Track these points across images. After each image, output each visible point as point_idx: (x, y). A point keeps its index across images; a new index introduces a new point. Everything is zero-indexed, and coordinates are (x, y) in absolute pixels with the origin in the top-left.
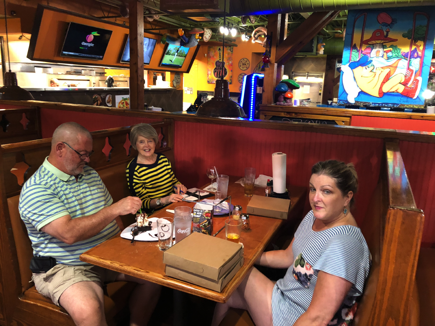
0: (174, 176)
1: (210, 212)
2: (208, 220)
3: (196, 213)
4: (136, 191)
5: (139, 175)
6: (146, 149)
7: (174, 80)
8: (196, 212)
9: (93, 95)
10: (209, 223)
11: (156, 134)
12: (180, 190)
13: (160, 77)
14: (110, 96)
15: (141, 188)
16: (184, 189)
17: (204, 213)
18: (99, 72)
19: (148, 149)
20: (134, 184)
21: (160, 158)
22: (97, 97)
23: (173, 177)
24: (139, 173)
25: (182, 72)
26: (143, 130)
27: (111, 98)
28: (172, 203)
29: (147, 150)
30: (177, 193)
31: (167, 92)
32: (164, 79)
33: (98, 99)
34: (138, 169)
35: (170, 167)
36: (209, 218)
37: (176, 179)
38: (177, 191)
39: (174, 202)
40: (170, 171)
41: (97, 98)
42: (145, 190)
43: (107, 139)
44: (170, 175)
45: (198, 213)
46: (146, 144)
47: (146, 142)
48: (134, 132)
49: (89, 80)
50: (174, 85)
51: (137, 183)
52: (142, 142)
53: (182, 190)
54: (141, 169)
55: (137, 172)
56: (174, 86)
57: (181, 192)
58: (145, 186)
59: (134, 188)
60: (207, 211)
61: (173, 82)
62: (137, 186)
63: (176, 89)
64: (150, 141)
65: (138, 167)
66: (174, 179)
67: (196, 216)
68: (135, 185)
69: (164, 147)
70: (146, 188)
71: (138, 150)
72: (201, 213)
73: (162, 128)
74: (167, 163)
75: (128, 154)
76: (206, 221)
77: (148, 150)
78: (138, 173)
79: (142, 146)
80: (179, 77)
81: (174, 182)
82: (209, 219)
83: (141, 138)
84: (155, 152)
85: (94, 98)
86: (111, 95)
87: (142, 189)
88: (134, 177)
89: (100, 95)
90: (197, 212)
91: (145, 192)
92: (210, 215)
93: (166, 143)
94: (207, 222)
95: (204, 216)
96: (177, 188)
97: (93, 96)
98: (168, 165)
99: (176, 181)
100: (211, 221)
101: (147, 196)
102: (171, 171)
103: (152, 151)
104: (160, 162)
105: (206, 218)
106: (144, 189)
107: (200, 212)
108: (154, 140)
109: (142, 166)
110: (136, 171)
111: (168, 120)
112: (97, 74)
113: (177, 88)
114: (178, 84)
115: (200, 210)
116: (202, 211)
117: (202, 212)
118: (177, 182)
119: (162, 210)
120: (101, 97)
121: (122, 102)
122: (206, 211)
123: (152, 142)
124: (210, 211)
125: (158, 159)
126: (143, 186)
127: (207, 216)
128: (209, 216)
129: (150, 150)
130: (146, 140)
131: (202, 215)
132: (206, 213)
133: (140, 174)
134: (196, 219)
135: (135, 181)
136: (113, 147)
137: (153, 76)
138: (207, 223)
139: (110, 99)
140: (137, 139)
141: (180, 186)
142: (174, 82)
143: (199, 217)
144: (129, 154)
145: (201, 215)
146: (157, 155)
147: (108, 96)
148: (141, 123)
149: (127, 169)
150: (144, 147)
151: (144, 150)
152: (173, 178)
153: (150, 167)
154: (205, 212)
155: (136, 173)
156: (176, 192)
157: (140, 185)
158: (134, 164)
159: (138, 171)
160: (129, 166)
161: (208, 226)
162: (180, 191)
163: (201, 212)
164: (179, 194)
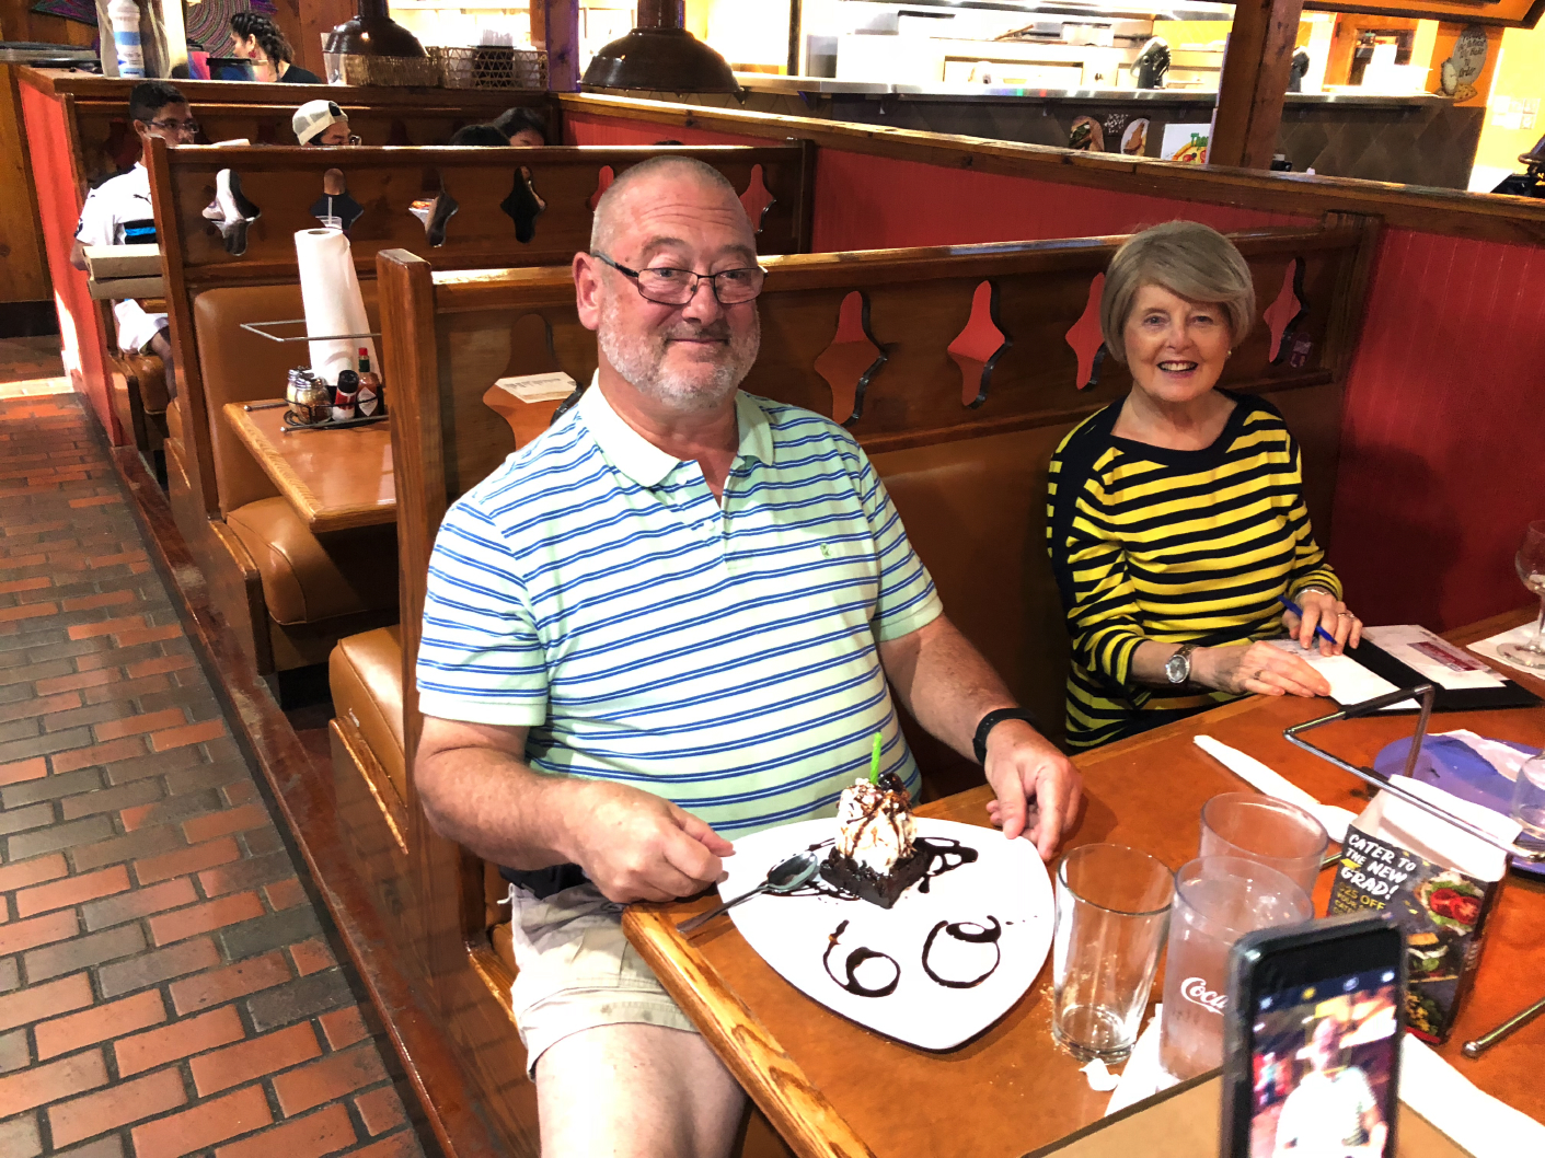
0: (1305, 530)
1: (1479, 892)
2: (1445, 936)
3: (1361, 859)
4: (1080, 576)
5: (1107, 500)
6: (1171, 362)
7: (1449, 60)
8: (1361, 853)
9: (1073, 118)
10: (1451, 961)
11: (1243, 284)
12: (1319, 623)
13: (1386, 50)
14: (1142, 126)
15: (1107, 568)
16: (1346, 626)
17: (1429, 887)
18: (1130, 34)
19: (1183, 362)
20: (1071, 540)
21: (1248, 421)
22: (1087, 127)
23: (1301, 538)
24: (1109, 490)
25: (1498, 25)
26: (1171, 253)
27: (1144, 132)
28: (1244, 694)
29: (1174, 367)
30: (1297, 639)
31: (1406, 114)
32: (1403, 57)
33: (1091, 136)
34: (1109, 468)
35: (1294, 478)
36: (1461, 932)
37: (1314, 547)
38: (1299, 627)
39: (1264, 695)
40: (1287, 500)
41: (1088, 131)
42: (1125, 579)
43: (984, 292)
44: (1288, 522)
45: (1374, 867)
46: (1172, 334)
47: (1177, 319)
48: (1125, 266)
49: (1079, 65)
50: (1443, 84)
51: (1087, 541)
52: (1156, 318)
53: (1326, 625)
54: (1127, 470)
55: (1101, 482)
56: (1444, 89)
57: (1322, 640)
58: (1132, 561)
59: (1072, 558)
60: (1456, 881)
61: (1443, 66)
62: (1086, 553)
63: (1453, 101)
64: (1202, 319)
65: (1109, 456)
66: (1300, 550)
67: (1355, 880)
68: (1075, 549)
69: (1297, 362)
70: (1133, 572)
71: (1130, 364)
72: (1400, 877)
73: (1301, 262)
74: (1282, 457)
75: (1082, 381)
76: (1432, 939)
77: (1180, 367)
78: (1102, 490)
79: (1147, 339)
80: (1477, 48)
81: (1301, 563)
82: (1454, 934)
83: (1154, 296)
84: (1222, 387)
85: (1074, 129)
86: (1146, 122)
87: (1111, 574)
88: (1081, 503)
89: (1101, 119)
90: (1369, 859)
91: (1122, 590)
92: (1468, 910)
93: (1307, 345)
94: (1432, 947)
95: (1424, 902)
96: (1299, 613)
97: (1072, 124)
98: (1288, 468)
99: (1315, 559)
100: (1471, 951)
101: (1132, 615)
102: (1296, 505)
103: (1206, 377)
104: (1241, 443)
105: (1437, 920)
106: (1119, 576)
107: (1394, 863)
108: (1226, 311)
109: (1134, 451)
110: (1097, 477)
111: (1344, 223)
112: (1118, 41)
113: (1456, 97)
114: (1466, 79)
115: (1398, 853)
116: (1411, 867)
117: (1413, 873)
118: (1317, 566)
119: (1174, 729)
120: (1103, 126)
121: (1190, 152)
122: (1443, 878)
123: (1214, 327)
124: (1476, 882)
125: (1234, 428)
126: (1119, 560)
127: (1442, 911)
128: (1463, 920)
129: (1193, 367)
130: (1179, 309)
131: (1409, 887)
132: (1444, 892)
133: (1117, 494)
134: (1357, 900)
135: (1080, 524)
136: (1008, 336)
137: (1357, 50)
138: (1435, 954)
139: (1141, 140)
140: (1132, 300)
141: (1321, 603)
142: (1450, 69)
143: (1381, 898)
144: (1094, 382)
145: (1396, 888)
146: (1231, 406)
147: (1134, 125)
148: (1175, 221)
149: (1057, 457)
150: (1160, 348)
151: (1160, 365)
152: (1299, 543)
153: (1178, 463)
154: (1436, 879)
155: (1091, 486)
156: (1292, 633)
157: (1102, 551)
158: (1100, 435)
159: (1108, 479)
160: (1069, 443)
161: (1434, 972)
162: (1318, 632)
163: (1403, 870)
164: (1305, 645)
